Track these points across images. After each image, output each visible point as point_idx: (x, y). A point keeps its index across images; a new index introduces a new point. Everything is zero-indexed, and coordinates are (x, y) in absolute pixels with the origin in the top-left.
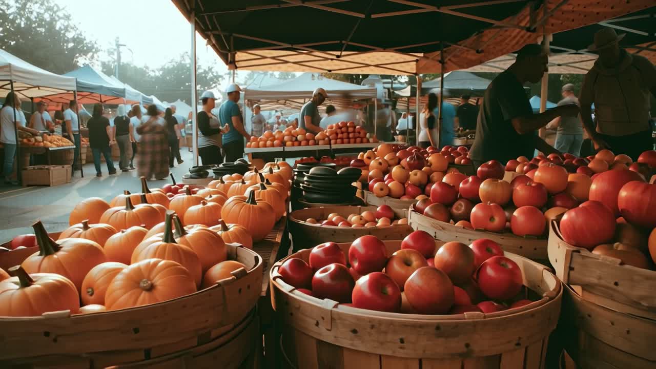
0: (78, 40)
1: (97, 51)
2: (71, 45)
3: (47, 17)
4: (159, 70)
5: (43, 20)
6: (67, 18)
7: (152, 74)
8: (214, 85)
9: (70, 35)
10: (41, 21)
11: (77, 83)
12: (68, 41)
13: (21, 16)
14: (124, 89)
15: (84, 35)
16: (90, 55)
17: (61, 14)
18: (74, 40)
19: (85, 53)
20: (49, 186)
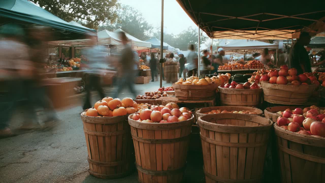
0: (145, 24)
1: (153, 28)
2: (142, 26)
3: (133, 15)
4: (178, 35)
5: (132, 17)
6: (141, 15)
7: (174, 37)
8: (203, 42)
9: (142, 22)
10: (131, 17)
11: (152, 45)
12: (141, 25)
13: (124, 15)
14: (168, 46)
15: (147, 22)
16: (150, 30)
17: (138, 13)
18: (143, 24)
19: (147, 29)
20: (143, 83)
